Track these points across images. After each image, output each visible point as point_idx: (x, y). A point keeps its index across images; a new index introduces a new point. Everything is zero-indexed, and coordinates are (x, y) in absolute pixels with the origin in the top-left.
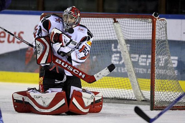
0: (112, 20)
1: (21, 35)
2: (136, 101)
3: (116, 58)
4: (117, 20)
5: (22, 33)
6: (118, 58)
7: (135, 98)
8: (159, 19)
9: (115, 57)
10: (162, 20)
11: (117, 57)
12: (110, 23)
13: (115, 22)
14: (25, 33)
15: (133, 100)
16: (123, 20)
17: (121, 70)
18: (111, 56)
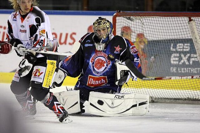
1: (74, 36)
5: (75, 34)
11: (177, 57)
12: (184, 22)
13: (190, 20)
14: (77, 34)
17: (181, 70)
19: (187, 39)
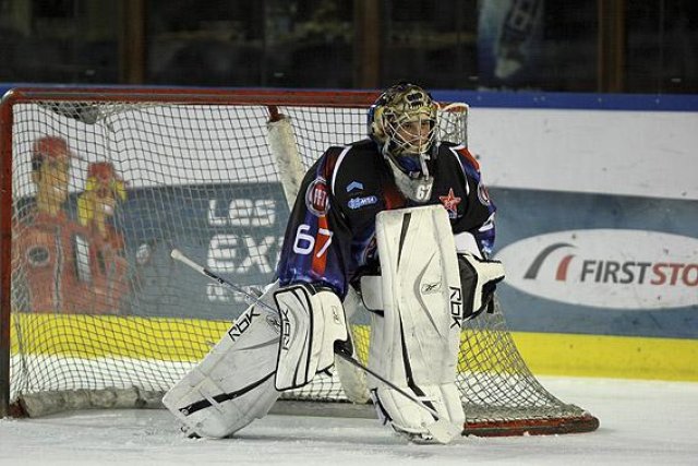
0: (262, 112)
2: (346, 405)
3: (227, 253)
4: (281, 110)
6: (233, 252)
7: (342, 392)
8: (447, 108)
9: (221, 247)
10: (454, 110)
12: (253, 123)
13: (275, 117)
15: (334, 401)
16: (310, 112)
18: (205, 244)
19: (262, 184)
